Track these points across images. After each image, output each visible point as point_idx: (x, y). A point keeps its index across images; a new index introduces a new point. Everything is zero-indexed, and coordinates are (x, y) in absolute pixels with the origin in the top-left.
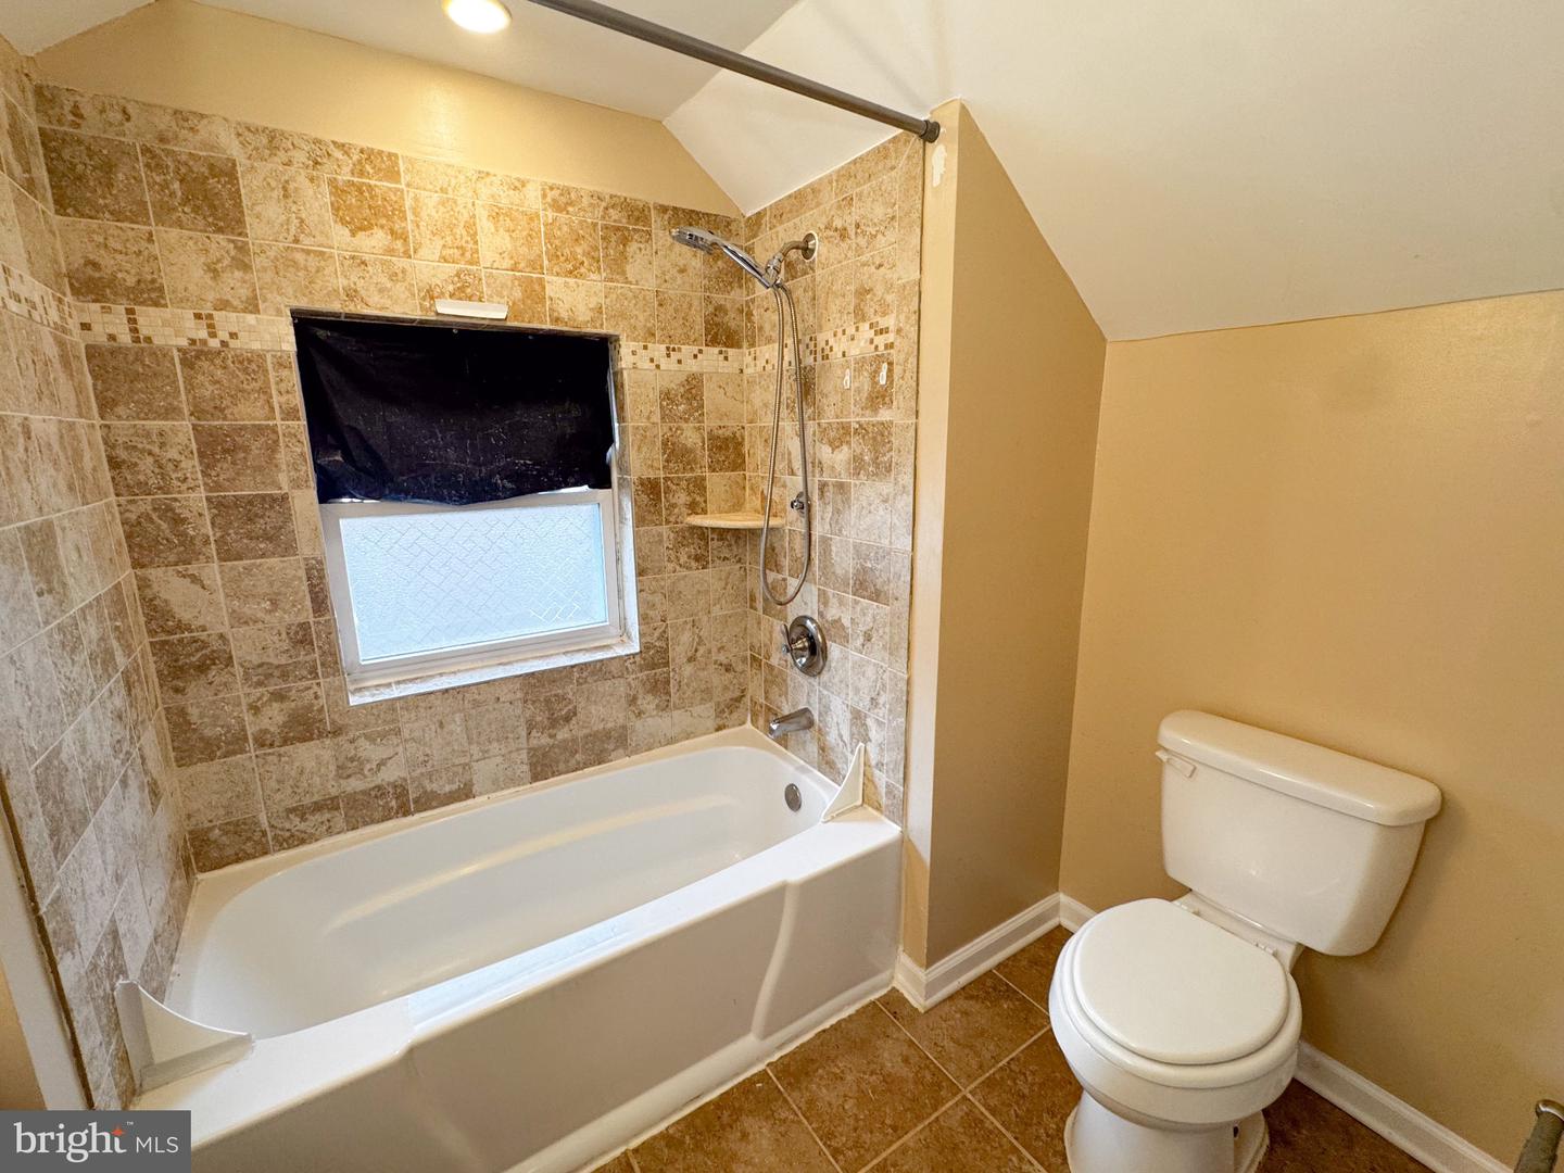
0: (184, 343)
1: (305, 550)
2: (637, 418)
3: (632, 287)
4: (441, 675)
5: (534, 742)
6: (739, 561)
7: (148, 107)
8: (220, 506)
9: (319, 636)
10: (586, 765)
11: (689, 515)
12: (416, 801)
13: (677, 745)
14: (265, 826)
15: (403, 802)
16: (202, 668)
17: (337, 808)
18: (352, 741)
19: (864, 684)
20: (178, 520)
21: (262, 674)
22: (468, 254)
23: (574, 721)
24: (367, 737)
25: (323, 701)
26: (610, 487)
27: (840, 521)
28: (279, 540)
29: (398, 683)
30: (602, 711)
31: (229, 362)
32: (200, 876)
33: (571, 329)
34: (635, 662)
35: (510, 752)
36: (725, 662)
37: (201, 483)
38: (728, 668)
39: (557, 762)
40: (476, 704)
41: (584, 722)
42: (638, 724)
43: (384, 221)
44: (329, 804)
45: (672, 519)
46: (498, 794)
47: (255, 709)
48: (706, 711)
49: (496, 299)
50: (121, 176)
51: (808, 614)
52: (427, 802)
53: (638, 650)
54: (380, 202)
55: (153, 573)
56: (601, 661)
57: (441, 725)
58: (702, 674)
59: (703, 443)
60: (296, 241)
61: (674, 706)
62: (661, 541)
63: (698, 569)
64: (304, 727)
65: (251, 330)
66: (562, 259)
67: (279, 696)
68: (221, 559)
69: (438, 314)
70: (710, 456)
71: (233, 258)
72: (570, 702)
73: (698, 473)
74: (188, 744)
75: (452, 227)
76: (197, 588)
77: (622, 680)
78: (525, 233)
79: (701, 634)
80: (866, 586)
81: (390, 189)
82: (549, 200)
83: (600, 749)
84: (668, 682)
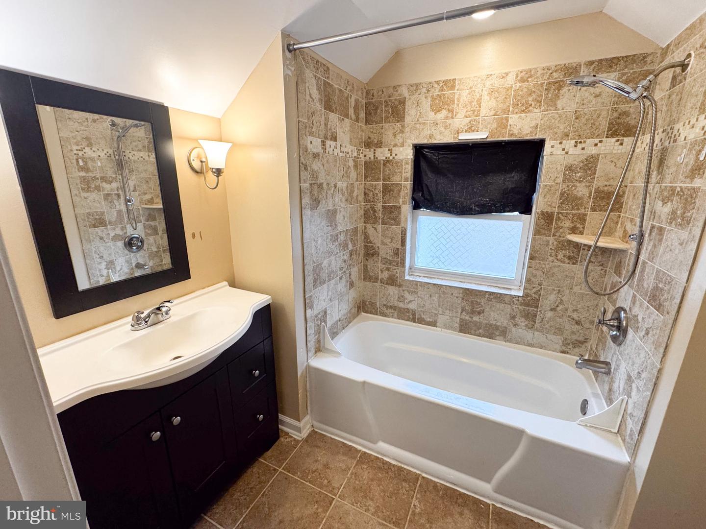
0: (384, 158)
1: (402, 225)
2: (547, 180)
3: (559, 111)
4: (438, 278)
5: (463, 317)
6: (602, 265)
7: (388, 88)
8: (384, 207)
9: (401, 254)
10: (483, 336)
11: (569, 234)
12: (418, 319)
13: (533, 348)
14: (378, 306)
15: (414, 317)
16: (373, 255)
17: (396, 310)
18: (403, 291)
19: (638, 361)
20: (375, 211)
21: (385, 261)
22: (476, 113)
23: (482, 315)
24: (408, 291)
25: (398, 275)
26: (530, 214)
27: (654, 253)
28: (396, 221)
29: (424, 277)
30: (496, 316)
31: (394, 164)
32: (363, 313)
33: (520, 139)
34: (518, 300)
35: (453, 317)
36: (576, 318)
37: (381, 201)
38: (578, 323)
39: (471, 329)
40: (444, 293)
41: (487, 317)
42: (514, 329)
43: (446, 107)
44: (393, 308)
45: (558, 234)
46: (446, 330)
47: (382, 271)
48: (558, 340)
49: (484, 129)
50: (379, 111)
51: (625, 307)
52: (421, 321)
53: (522, 295)
54: (446, 100)
55: (368, 225)
56: (501, 294)
57: (431, 296)
58: (558, 320)
59: (590, 194)
60: (418, 121)
61: (537, 329)
62: (547, 245)
63: (569, 264)
64: (392, 281)
65: (401, 153)
66: (520, 105)
67: (388, 269)
68: (382, 224)
69: (459, 140)
70: (593, 202)
71: (400, 130)
72: (482, 306)
73: (582, 211)
74: (367, 276)
75: (471, 103)
76: (375, 231)
77: (509, 306)
78: (504, 97)
79: (563, 299)
80: (655, 299)
81: (450, 93)
82: (519, 78)
83: (491, 332)
84: (535, 316)
